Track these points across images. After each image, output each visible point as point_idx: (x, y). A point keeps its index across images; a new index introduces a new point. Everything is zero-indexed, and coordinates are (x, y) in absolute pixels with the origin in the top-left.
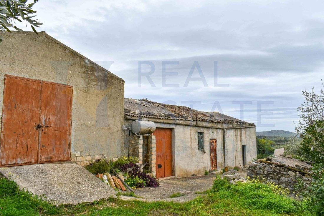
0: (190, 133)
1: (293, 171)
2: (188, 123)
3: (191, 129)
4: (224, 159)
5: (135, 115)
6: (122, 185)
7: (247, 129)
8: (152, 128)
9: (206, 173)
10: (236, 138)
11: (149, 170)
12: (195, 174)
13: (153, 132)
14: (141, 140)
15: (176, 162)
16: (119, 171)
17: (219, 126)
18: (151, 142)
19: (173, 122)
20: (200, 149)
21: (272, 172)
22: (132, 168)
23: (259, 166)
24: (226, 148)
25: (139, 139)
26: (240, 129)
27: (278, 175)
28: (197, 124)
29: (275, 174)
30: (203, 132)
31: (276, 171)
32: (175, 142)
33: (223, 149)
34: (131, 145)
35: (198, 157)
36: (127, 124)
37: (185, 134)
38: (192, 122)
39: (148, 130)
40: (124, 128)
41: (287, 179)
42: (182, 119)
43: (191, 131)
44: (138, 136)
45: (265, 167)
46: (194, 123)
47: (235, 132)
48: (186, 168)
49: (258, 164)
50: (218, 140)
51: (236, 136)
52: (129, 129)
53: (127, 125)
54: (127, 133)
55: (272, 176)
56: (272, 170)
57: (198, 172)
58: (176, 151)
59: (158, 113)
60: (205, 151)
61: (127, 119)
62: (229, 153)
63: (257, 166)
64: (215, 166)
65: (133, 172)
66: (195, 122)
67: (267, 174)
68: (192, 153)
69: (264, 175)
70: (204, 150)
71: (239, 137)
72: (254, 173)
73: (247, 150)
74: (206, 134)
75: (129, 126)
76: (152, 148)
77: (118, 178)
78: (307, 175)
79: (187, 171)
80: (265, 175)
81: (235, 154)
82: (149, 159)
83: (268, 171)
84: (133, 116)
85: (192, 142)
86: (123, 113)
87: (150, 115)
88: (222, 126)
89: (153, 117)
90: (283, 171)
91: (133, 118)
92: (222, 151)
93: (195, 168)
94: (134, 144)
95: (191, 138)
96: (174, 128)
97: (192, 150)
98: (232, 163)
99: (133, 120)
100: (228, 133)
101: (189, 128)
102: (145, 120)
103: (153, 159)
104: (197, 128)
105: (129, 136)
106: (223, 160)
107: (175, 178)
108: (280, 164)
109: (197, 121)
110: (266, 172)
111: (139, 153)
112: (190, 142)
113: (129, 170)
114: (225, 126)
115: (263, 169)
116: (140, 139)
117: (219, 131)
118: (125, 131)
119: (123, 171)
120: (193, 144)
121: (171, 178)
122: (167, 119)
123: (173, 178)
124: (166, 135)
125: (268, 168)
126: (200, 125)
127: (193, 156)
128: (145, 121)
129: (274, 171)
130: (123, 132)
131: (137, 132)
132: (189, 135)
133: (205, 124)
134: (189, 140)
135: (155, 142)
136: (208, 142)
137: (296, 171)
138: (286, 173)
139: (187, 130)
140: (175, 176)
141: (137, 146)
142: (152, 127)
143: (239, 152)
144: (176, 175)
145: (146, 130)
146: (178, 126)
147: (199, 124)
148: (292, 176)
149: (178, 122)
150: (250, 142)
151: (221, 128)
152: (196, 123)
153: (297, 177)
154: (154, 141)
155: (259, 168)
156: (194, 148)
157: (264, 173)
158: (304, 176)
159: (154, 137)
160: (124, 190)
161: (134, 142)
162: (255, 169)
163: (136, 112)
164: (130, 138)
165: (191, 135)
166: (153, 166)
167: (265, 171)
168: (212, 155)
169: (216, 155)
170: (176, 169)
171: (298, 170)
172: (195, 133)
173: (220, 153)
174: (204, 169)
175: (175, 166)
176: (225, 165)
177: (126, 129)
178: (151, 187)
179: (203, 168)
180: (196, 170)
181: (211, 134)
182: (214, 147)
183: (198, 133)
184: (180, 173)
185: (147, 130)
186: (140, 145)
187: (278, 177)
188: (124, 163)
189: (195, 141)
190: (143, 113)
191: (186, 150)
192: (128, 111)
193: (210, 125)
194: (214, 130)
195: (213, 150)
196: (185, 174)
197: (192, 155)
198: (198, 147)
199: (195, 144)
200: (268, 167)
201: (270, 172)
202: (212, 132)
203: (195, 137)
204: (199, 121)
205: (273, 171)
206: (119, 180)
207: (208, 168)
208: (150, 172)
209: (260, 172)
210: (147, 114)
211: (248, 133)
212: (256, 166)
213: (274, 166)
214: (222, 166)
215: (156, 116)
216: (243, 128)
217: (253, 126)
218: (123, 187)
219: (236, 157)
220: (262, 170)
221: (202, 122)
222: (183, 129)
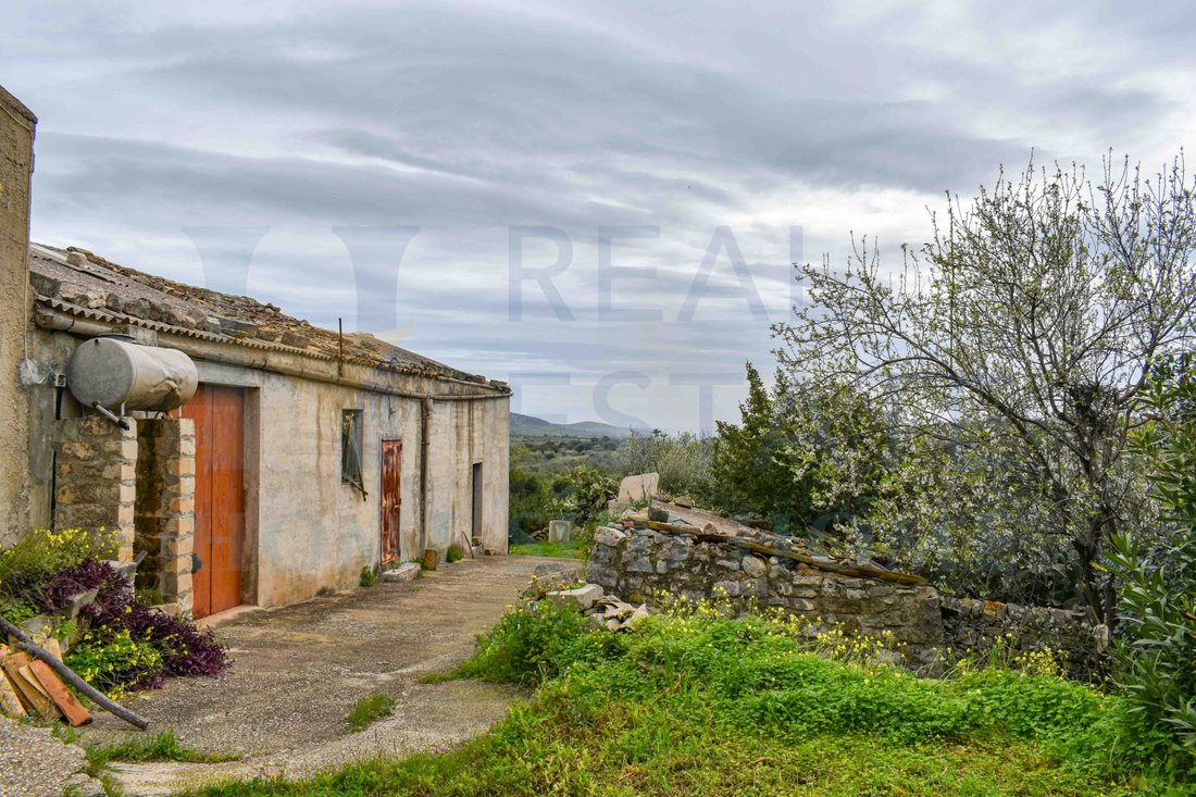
0: (315, 413)
1: (758, 557)
2: (313, 367)
3: (319, 396)
4: (423, 520)
5: (88, 312)
6: (66, 695)
7: (489, 405)
8: (181, 381)
9: (366, 580)
10: (458, 436)
11: (161, 591)
12: (329, 587)
13: (185, 401)
14: (128, 438)
15: (260, 544)
16: (29, 611)
17: (411, 387)
18: (175, 451)
19: (258, 359)
20: (347, 481)
21: (683, 565)
22: (94, 593)
23: (635, 541)
24: (428, 477)
25: (119, 438)
26: (471, 401)
27: (705, 574)
28: (341, 374)
29: (696, 569)
30: (361, 411)
31: (698, 560)
32: (258, 453)
33: (418, 479)
34: (66, 468)
35: (340, 516)
36: (46, 355)
37: (298, 414)
38: (323, 366)
39: (165, 388)
40: (32, 374)
41: (738, 586)
42: (287, 347)
43: (320, 403)
44: (117, 419)
45: (659, 546)
46: (331, 371)
47: (454, 414)
48: (300, 563)
49: (629, 533)
50: (405, 443)
51: (457, 427)
52: (57, 384)
53: (44, 358)
54: (44, 404)
55: (685, 577)
56: (685, 556)
57: (338, 577)
58: (262, 492)
59: (190, 314)
60: (365, 490)
61: (46, 330)
62: (436, 493)
63: (628, 544)
64: (392, 546)
65: (99, 610)
66: (335, 365)
67: (667, 574)
68: (322, 500)
69: (656, 578)
70: (361, 485)
71: (465, 433)
72: (618, 570)
73: (484, 482)
74: (370, 418)
75: (55, 367)
76: (176, 480)
77: (35, 655)
78: (805, 565)
79: (300, 577)
80: (660, 575)
81: (451, 496)
82: (162, 537)
83: (669, 561)
84: (81, 315)
85: (324, 451)
86: (27, 293)
87: (159, 316)
88: (419, 387)
89: (175, 328)
90: (722, 558)
91: (81, 325)
92: (417, 488)
93: (329, 563)
94: (90, 459)
95: (319, 435)
96: (257, 389)
97: (319, 484)
98: (443, 531)
99: (82, 337)
100: (437, 416)
101: (314, 389)
102: (144, 340)
103: (182, 532)
104: (339, 393)
105: (58, 417)
106: (418, 521)
107: (257, 612)
108: (708, 532)
109: (341, 361)
110: (661, 566)
111: (121, 508)
112: (316, 451)
113: (81, 601)
114: (428, 388)
115: (651, 555)
116: (125, 433)
117: (411, 407)
118: (36, 391)
119: (50, 612)
120: (324, 457)
121: (240, 614)
122: (235, 343)
123: (248, 615)
124: (223, 419)
125: (670, 550)
126: (352, 381)
127: (323, 511)
128: (145, 343)
129: (692, 558)
130: (22, 397)
131: (113, 400)
132: (314, 419)
133: (366, 376)
134: (313, 442)
135: (193, 451)
136: (374, 452)
137: (769, 556)
138: (734, 565)
139: (307, 396)
140: (256, 604)
141: (108, 473)
142: (182, 376)
143: (463, 490)
144: (262, 600)
145: (156, 392)
146: (274, 380)
147: (347, 374)
148: (755, 573)
149: (275, 360)
150: (494, 450)
151: (417, 394)
152: (340, 369)
153: (773, 575)
154: (188, 447)
155: (637, 551)
156: (330, 476)
157: (655, 567)
158: (796, 570)
159: (187, 426)
160: (83, 719)
161: (91, 453)
162: (620, 557)
163: (90, 295)
164: (61, 430)
165: (321, 421)
166: (179, 570)
167: (659, 562)
168: (387, 503)
169: (399, 502)
170: (261, 570)
171: (776, 551)
172: (333, 413)
173: (410, 494)
174: (357, 563)
175: (257, 560)
176: (422, 540)
177: (38, 379)
178: (195, 674)
179: (355, 561)
180: (332, 569)
181: (386, 419)
182: (393, 471)
183: (346, 412)
184: (275, 589)
185: (162, 391)
186: (124, 468)
187: (705, 582)
188: (49, 567)
189: (333, 448)
190: (127, 305)
191: (300, 485)
192: (48, 286)
193: (381, 381)
194: (396, 403)
195: (390, 485)
196: (293, 593)
197: (319, 508)
198: (344, 470)
199: (334, 458)
200: (669, 546)
201: (676, 565)
202: (387, 411)
203: (332, 430)
204: (350, 362)
205: (687, 559)
206: (39, 666)
207: (370, 557)
208: (166, 600)
209: (641, 565)
210: (144, 311)
211: (489, 419)
212: (623, 543)
213: (689, 542)
214: (413, 544)
215: (184, 324)
216: (479, 399)
217: (502, 391)
218: (71, 701)
219: (453, 507)
220: (647, 559)
221: (359, 368)
222: (291, 393)
